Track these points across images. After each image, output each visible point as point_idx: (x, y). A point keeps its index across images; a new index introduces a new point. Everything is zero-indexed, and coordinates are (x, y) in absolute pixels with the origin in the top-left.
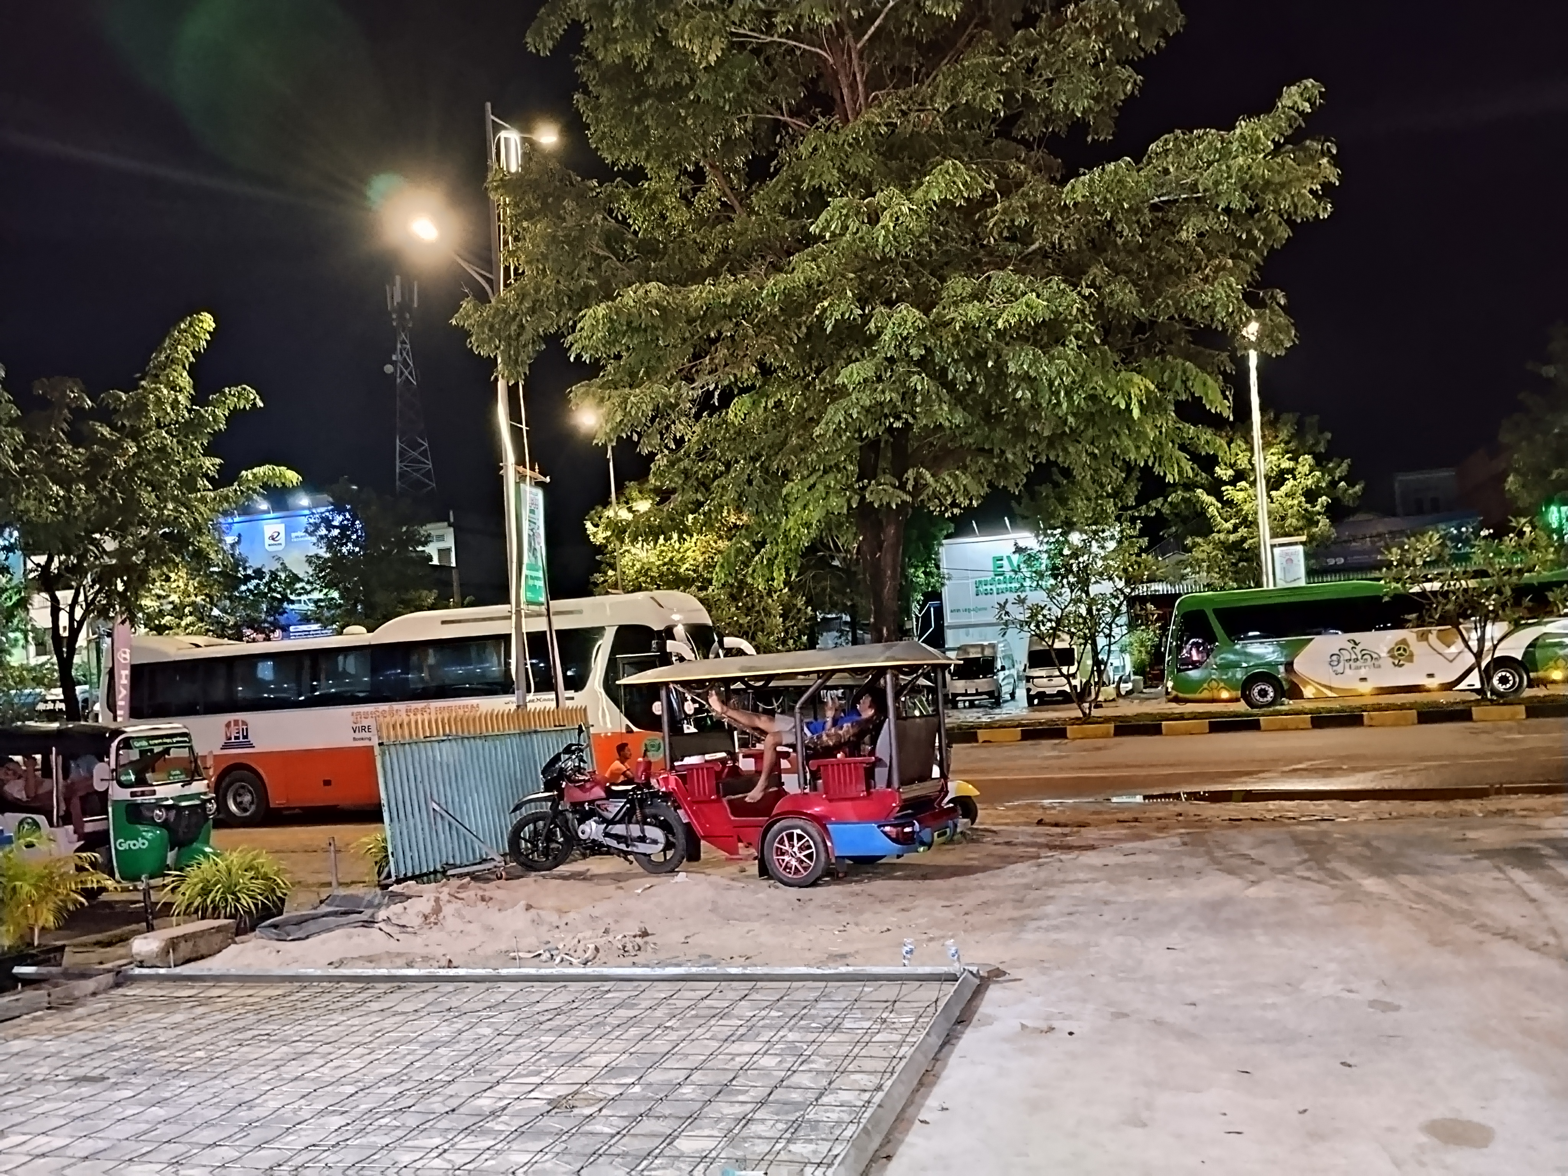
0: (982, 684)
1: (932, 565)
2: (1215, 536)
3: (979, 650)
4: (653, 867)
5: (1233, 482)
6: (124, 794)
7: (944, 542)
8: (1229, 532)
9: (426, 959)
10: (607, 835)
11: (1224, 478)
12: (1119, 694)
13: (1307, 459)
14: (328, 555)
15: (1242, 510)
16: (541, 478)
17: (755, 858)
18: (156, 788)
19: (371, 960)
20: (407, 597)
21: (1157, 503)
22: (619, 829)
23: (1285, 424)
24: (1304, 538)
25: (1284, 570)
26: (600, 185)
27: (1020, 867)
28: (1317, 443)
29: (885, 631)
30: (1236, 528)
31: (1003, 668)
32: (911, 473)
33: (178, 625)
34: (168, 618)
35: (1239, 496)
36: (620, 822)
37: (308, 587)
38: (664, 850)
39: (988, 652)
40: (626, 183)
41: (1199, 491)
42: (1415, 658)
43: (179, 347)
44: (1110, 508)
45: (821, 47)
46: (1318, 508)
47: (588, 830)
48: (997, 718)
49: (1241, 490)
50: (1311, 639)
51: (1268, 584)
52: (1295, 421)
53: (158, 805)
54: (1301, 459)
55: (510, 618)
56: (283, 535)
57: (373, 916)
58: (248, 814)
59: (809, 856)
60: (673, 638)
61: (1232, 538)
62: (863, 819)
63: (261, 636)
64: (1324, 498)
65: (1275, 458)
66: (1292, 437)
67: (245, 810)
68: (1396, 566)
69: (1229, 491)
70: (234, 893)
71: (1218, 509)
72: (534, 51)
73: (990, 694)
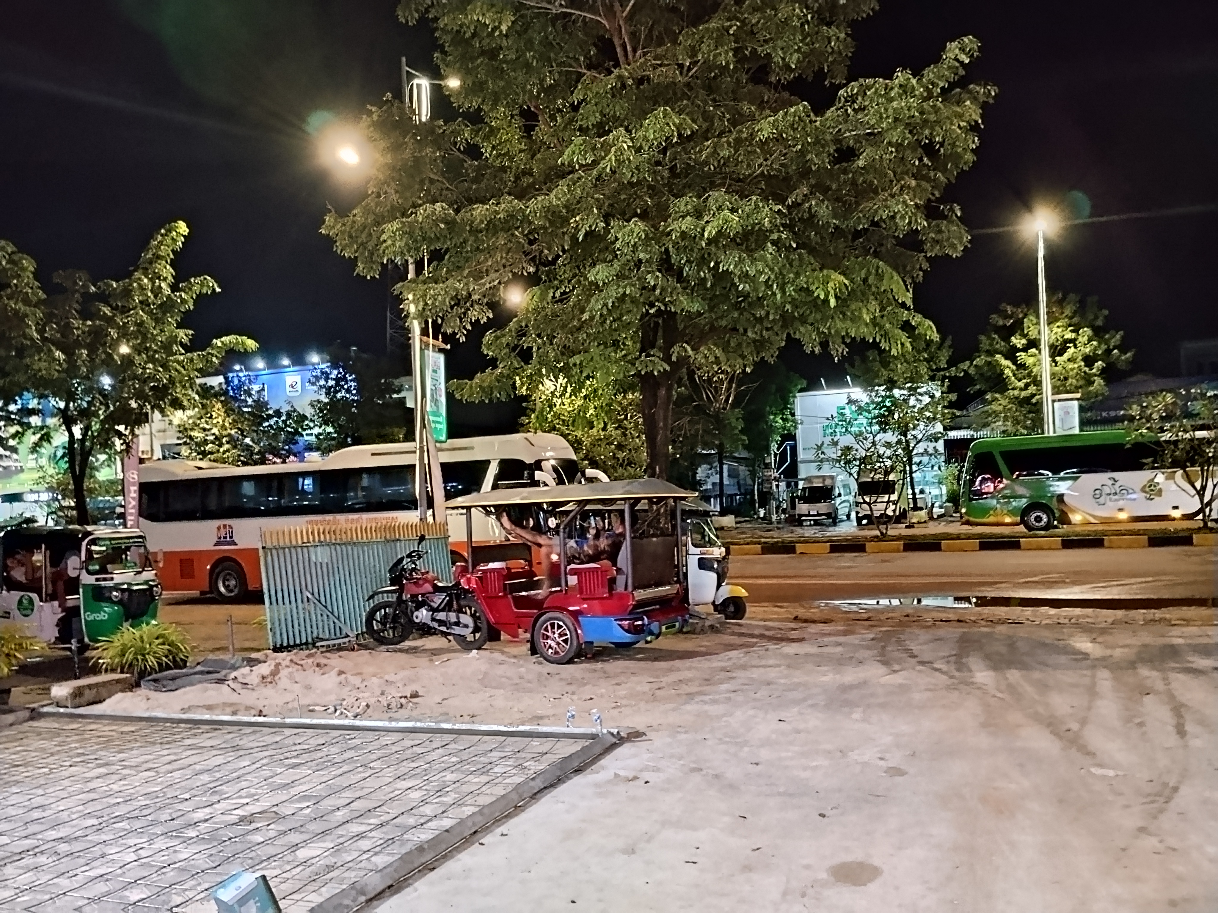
0: (822, 507)
1: (787, 413)
2: (1011, 393)
3: (821, 480)
4: (466, 645)
5: (1025, 349)
6: (88, 579)
7: (797, 395)
8: (1021, 389)
9: (248, 708)
10: (433, 619)
11: (1019, 346)
12: (931, 518)
13: (1086, 332)
14: (327, 400)
15: (1031, 372)
16: (443, 346)
17: (528, 641)
18: (114, 576)
19: (209, 708)
20: (383, 432)
21: (965, 365)
22: (441, 616)
23: (1069, 303)
24: (1078, 395)
25: (1062, 420)
26: (445, 125)
27: (733, 654)
28: (1096, 318)
29: (657, 469)
30: (1027, 386)
31: (840, 495)
32: (676, 349)
33: (218, 451)
34: (210, 445)
35: (1030, 361)
36: (443, 610)
37: (312, 425)
38: (474, 632)
39: (828, 482)
40: (466, 122)
41: (998, 356)
42: (1163, 493)
43: (162, 247)
44: (923, 369)
45: (600, 15)
46: (1094, 371)
47: (420, 616)
48: (829, 534)
49: (1032, 356)
50: (1078, 477)
51: (1049, 432)
52: (1077, 299)
53: (116, 588)
54: (1081, 331)
55: (415, 452)
56: (299, 384)
57: (225, 676)
58: (232, 594)
59: (565, 641)
60: (541, 470)
61: (1024, 394)
62: (606, 613)
63: (278, 461)
64: (1100, 363)
65: (1060, 330)
66: (1075, 313)
67: (231, 591)
68: (1138, 420)
69: (1022, 356)
70: (144, 655)
71: (1012, 371)
72: (404, 21)
73: (828, 515)
